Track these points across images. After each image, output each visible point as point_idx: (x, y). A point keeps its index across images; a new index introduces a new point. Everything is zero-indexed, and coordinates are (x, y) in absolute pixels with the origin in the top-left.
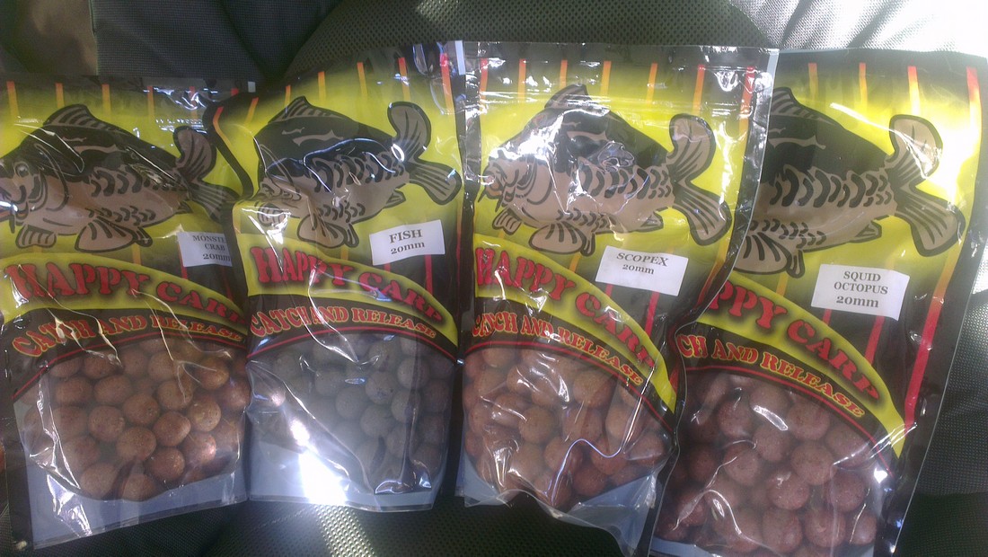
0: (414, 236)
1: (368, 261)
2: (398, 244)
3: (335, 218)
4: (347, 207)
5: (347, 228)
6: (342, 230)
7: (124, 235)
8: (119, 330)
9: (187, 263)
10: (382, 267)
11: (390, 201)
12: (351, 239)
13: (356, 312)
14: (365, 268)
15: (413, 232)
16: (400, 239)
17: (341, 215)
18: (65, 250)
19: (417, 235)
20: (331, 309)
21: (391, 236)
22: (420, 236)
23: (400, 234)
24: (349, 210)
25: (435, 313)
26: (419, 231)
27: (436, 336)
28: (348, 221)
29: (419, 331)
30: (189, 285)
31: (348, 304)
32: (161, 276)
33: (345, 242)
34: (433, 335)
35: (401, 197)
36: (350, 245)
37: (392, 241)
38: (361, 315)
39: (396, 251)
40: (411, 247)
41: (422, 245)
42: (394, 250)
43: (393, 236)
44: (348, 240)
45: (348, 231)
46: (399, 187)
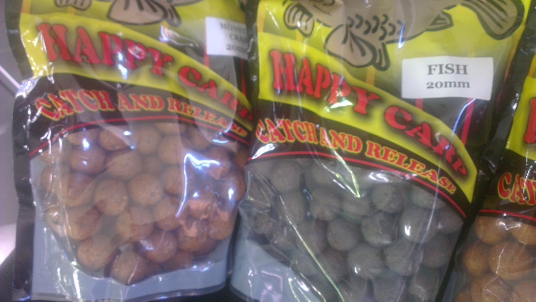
0: (458, 72)
1: (396, 91)
2: (436, 77)
3: (366, 32)
5: (378, 46)
6: (372, 48)
7: (155, 10)
8: (138, 107)
9: (210, 51)
10: (412, 102)
11: (434, 23)
12: (381, 61)
13: (371, 145)
14: (392, 99)
15: (458, 66)
16: (441, 72)
17: (375, 30)
18: (97, 16)
19: (462, 72)
21: (430, 67)
22: (465, 73)
23: (441, 66)
24: (386, 26)
25: (461, 167)
26: (465, 67)
27: (456, 192)
28: (382, 38)
29: (442, 186)
33: (372, 62)
34: (452, 191)
35: (448, 21)
36: (379, 67)
37: (430, 73)
38: (376, 151)
39: (432, 86)
40: (453, 84)
41: (466, 85)
42: (430, 84)
43: (433, 67)
44: (378, 61)
45: (380, 51)
46: (449, 8)
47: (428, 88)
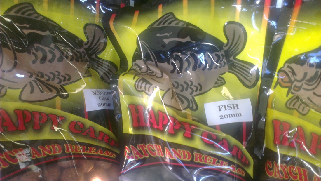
0: (234, 108)
1: (204, 121)
2: (224, 112)
4: (191, 85)
9: (88, 109)
10: (214, 127)
11: (216, 83)
12: (194, 106)
13: (196, 155)
14: (203, 128)
15: (233, 105)
16: (226, 109)
17: (187, 89)
18: (12, 99)
19: (236, 108)
20: (179, 151)
21: (219, 107)
22: (238, 108)
23: (225, 106)
24: (193, 87)
25: (245, 160)
26: (237, 105)
28: (191, 93)
29: (239, 173)
30: (88, 123)
31: (192, 150)
32: (73, 117)
33: (188, 107)
34: (244, 175)
35: (223, 81)
36: (192, 109)
37: (220, 110)
38: (200, 157)
39: (223, 117)
40: (233, 115)
41: (240, 115)
42: (221, 116)
43: (221, 107)
44: (191, 106)
45: (191, 100)
46: (222, 74)
47: (221, 118)
